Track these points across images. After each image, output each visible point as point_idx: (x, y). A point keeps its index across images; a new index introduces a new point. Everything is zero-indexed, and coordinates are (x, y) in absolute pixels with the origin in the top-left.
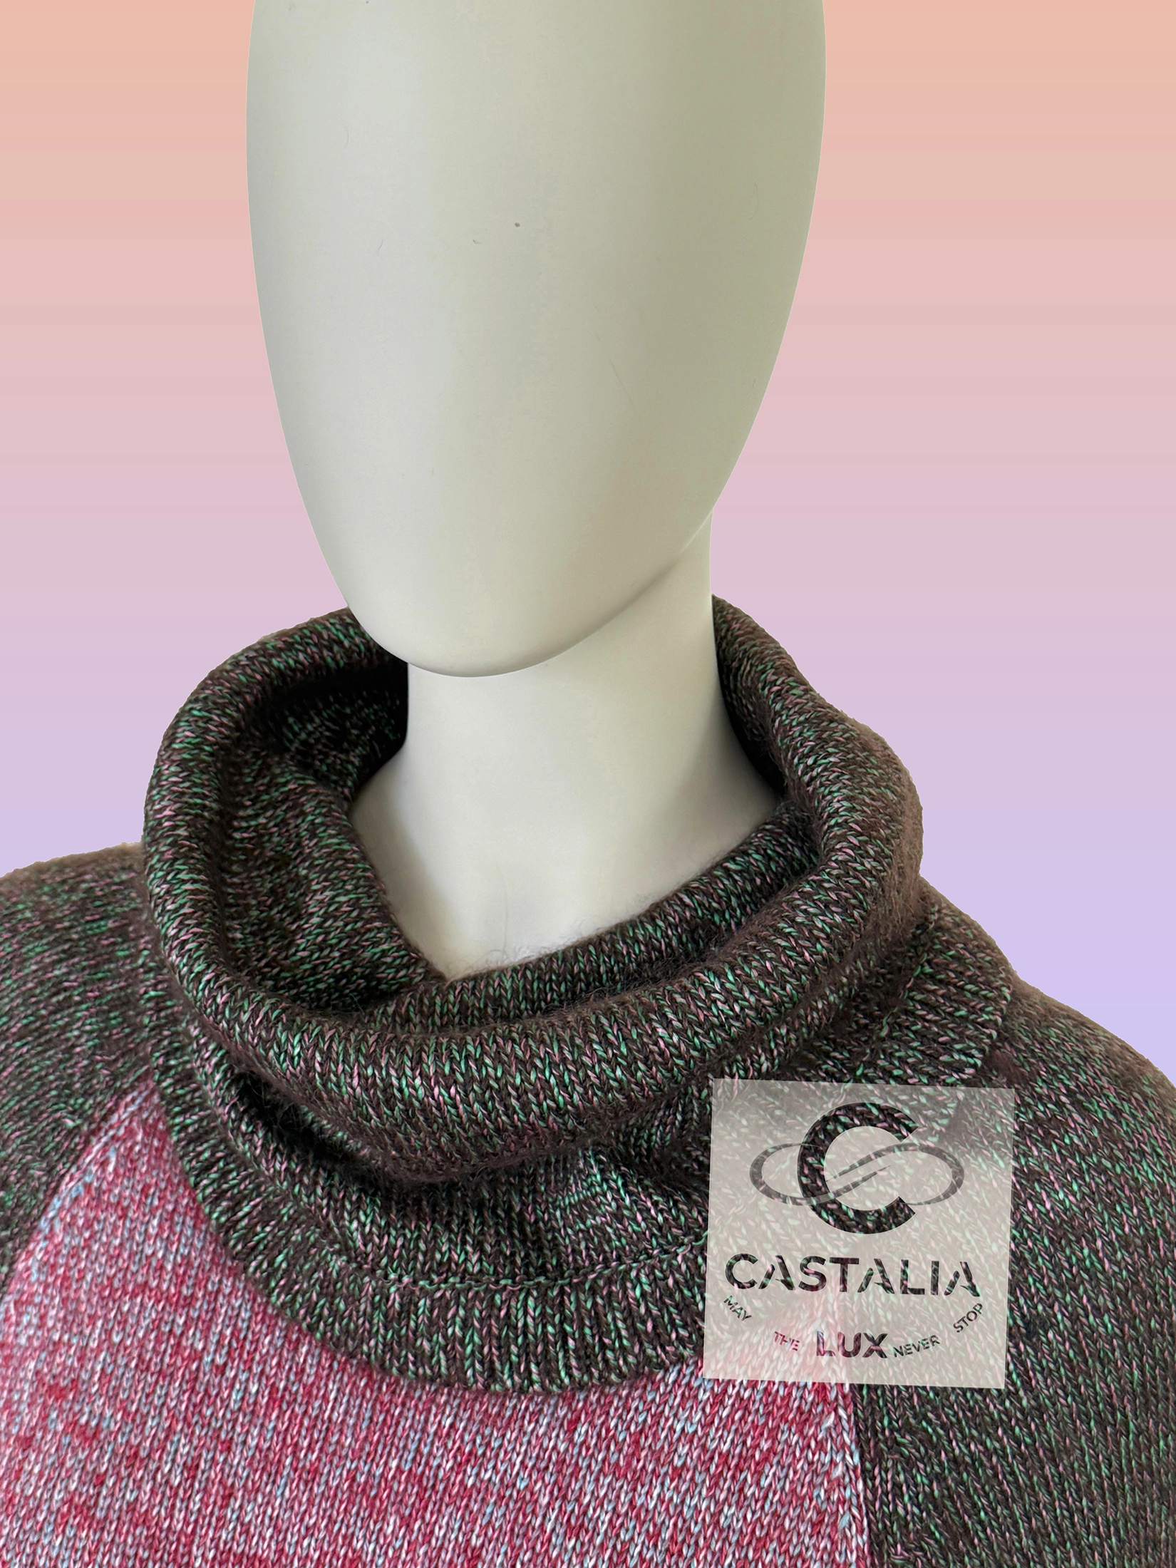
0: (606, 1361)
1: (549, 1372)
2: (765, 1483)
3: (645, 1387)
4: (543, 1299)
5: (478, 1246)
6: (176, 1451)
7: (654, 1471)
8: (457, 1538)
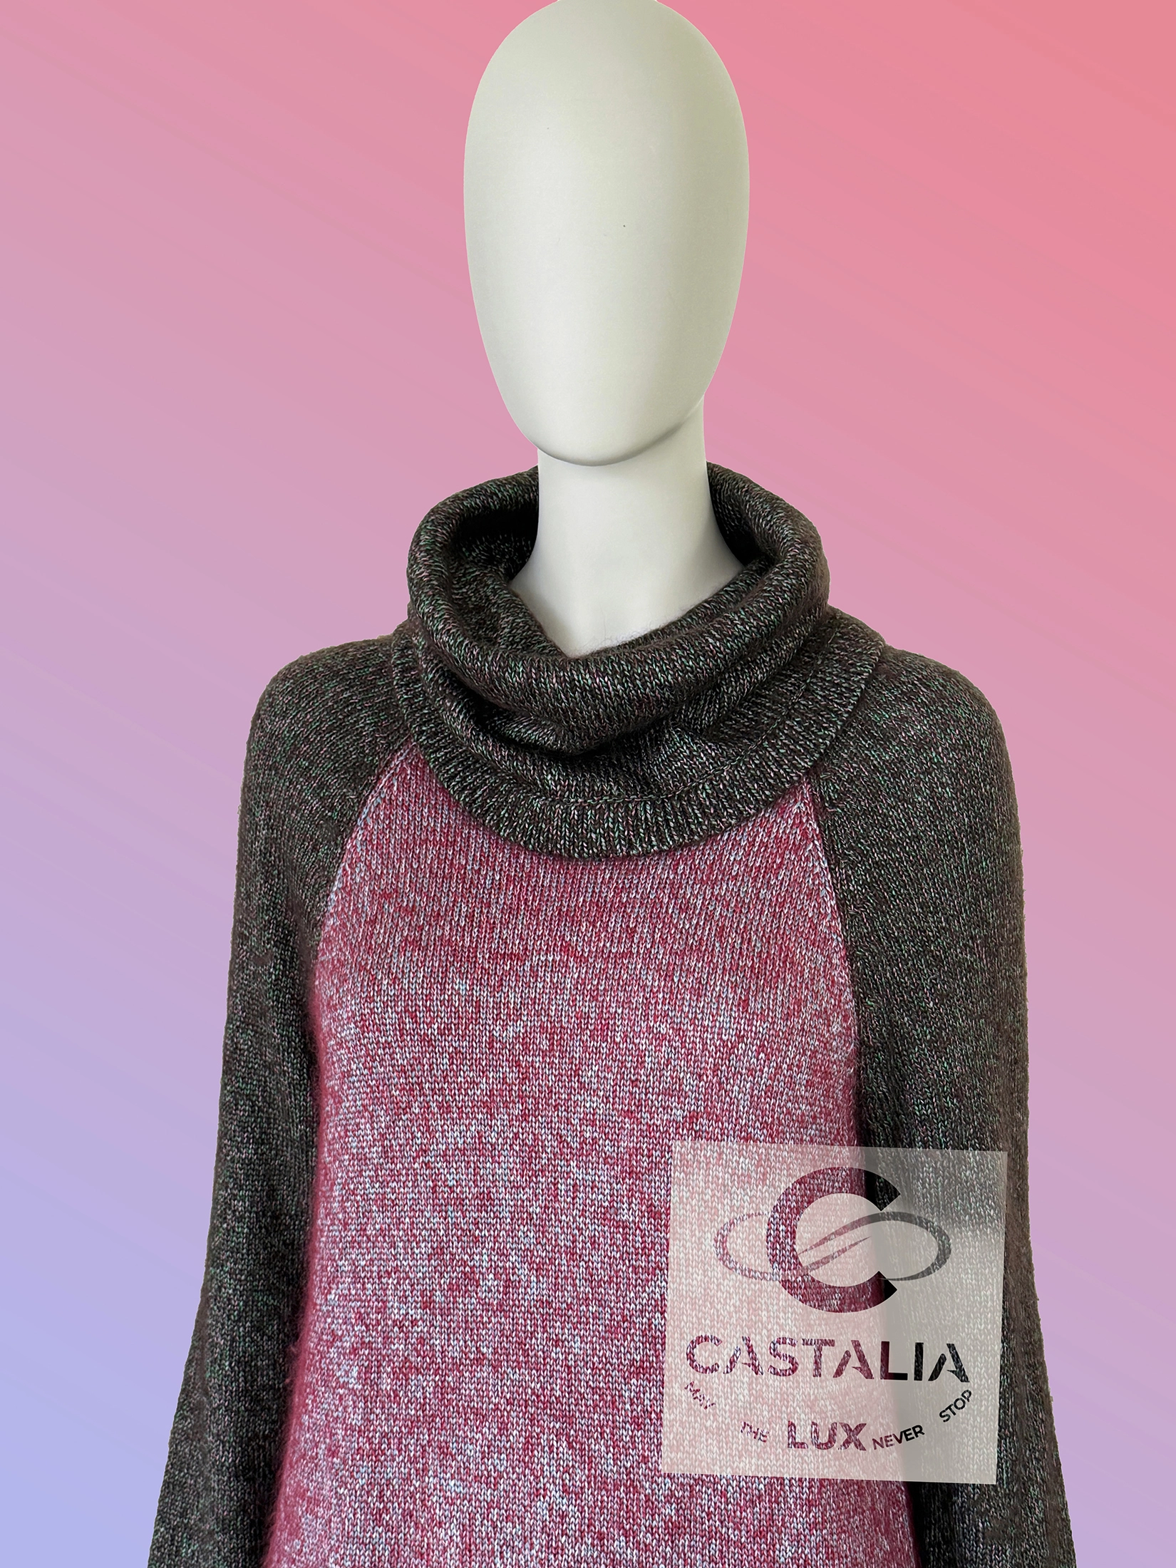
0: (691, 830)
1: (661, 840)
2: (780, 878)
3: (712, 844)
4: (653, 805)
5: (616, 782)
6: (460, 911)
7: (722, 879)
8: (621, 926)
